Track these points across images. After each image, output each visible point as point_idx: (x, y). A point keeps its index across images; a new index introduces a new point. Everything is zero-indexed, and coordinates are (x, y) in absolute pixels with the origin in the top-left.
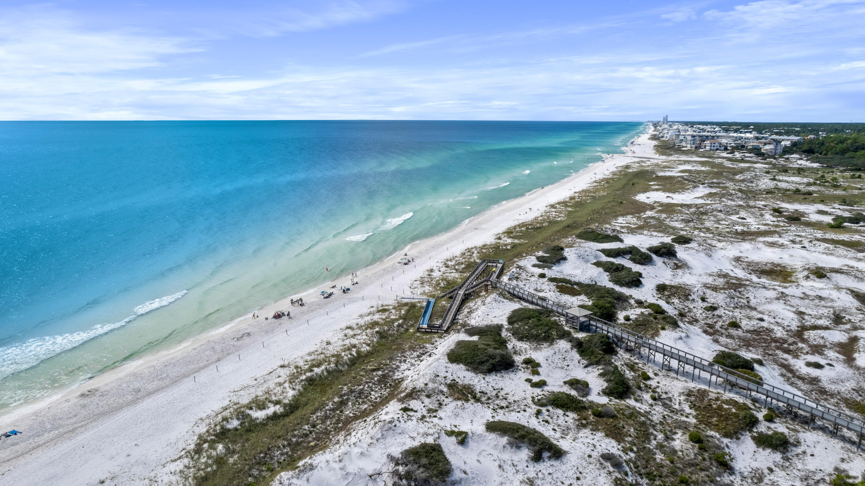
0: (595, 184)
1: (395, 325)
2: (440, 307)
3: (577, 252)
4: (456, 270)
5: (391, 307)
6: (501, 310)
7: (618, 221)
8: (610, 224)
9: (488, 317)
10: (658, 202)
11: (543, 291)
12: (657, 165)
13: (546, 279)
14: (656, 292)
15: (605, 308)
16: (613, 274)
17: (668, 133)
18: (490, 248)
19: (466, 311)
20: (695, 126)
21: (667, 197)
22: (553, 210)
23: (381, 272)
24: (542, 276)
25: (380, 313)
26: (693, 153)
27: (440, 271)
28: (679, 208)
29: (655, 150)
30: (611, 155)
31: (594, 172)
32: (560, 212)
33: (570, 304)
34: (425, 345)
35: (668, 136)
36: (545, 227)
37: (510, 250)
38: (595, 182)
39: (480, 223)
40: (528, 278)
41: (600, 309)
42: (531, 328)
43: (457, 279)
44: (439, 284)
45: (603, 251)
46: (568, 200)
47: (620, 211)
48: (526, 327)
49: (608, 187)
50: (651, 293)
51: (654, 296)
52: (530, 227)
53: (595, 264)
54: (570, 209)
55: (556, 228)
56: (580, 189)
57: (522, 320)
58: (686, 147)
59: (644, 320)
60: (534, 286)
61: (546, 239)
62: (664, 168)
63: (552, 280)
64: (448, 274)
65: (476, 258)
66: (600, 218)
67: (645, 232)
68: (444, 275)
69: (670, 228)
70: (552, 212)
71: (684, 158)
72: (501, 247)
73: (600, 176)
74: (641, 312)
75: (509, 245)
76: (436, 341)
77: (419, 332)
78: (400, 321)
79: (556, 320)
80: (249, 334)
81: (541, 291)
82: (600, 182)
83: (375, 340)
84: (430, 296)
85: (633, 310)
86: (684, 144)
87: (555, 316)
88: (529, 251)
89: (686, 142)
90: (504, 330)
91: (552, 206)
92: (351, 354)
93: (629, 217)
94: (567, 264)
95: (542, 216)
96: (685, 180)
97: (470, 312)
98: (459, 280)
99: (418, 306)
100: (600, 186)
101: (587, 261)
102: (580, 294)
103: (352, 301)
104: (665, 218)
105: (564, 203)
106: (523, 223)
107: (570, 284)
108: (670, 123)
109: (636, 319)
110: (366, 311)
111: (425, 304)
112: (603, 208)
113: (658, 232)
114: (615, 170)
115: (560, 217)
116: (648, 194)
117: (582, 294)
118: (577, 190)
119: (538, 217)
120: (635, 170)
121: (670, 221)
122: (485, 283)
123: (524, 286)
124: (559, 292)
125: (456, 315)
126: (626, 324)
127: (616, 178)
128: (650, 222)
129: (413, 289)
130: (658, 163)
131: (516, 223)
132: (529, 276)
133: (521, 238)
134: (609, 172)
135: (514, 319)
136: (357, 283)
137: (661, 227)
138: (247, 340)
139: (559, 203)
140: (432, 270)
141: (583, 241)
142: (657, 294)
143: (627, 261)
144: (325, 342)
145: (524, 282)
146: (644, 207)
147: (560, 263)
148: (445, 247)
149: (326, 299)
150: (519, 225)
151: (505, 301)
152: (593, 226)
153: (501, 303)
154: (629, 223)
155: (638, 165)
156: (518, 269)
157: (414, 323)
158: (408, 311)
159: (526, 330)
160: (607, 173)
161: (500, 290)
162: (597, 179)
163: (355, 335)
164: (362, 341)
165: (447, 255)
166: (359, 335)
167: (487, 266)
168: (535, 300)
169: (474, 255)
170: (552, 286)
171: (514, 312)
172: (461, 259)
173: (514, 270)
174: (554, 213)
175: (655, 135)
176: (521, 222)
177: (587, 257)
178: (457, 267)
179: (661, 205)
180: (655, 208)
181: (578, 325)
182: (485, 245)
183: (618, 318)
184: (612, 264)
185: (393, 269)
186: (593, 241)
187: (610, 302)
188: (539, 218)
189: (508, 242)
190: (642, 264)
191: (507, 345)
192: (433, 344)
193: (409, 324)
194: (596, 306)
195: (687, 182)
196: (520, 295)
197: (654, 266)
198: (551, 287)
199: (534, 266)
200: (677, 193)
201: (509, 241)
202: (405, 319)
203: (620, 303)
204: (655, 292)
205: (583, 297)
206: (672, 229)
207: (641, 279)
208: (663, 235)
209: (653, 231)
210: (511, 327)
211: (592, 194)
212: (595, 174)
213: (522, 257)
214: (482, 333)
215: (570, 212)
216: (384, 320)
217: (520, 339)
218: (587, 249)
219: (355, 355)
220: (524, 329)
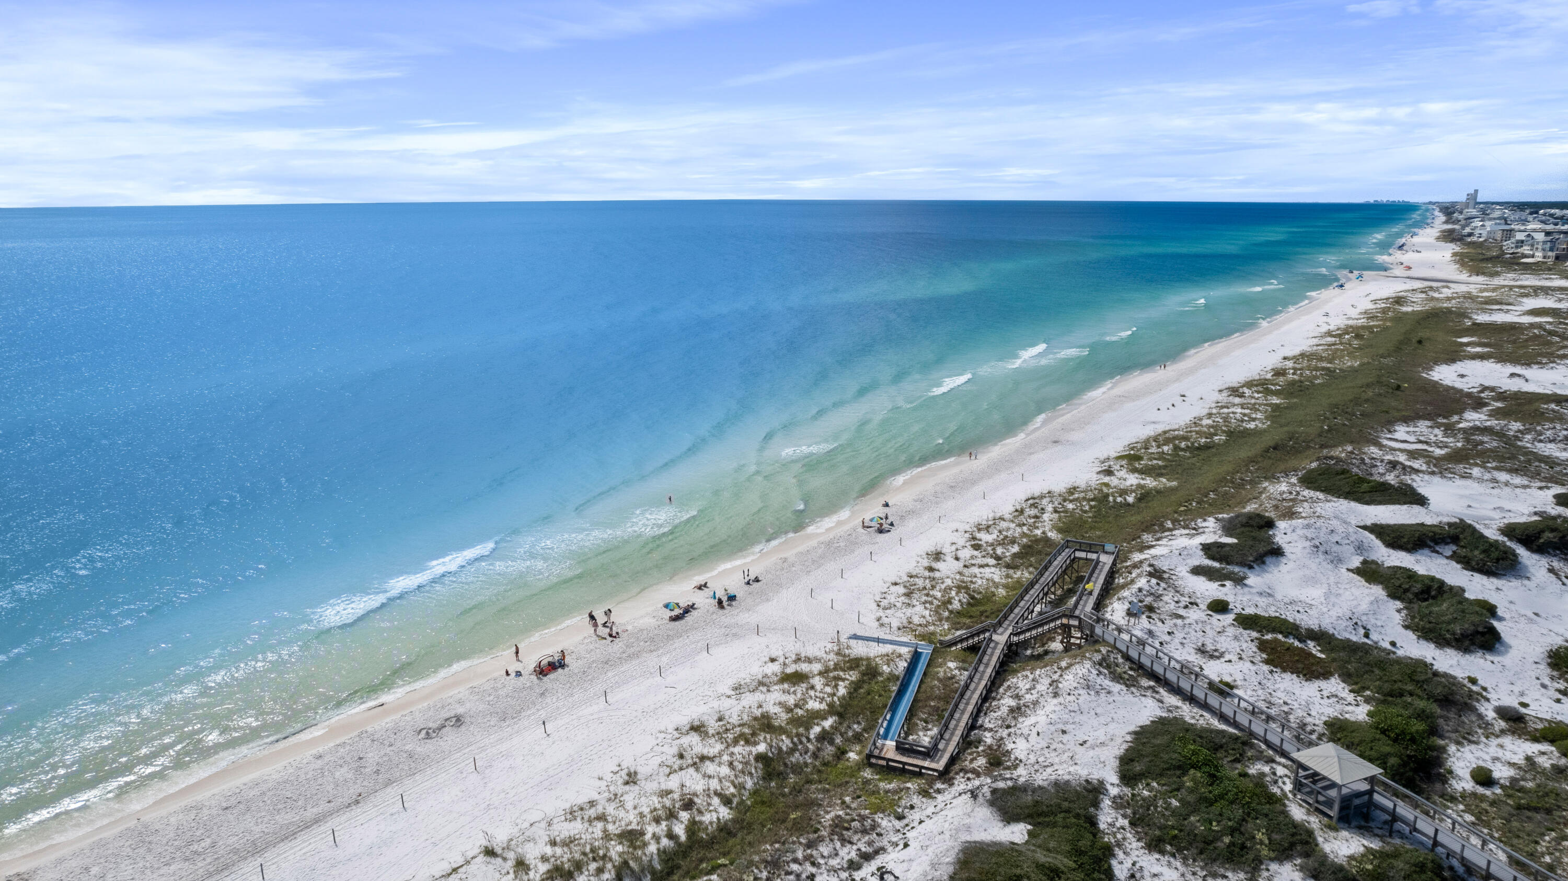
0: (1330, 340)
1: (812, 736)
2: (940, 680)
3: (1310, 533)
4: (998, 558)
5: (816, 667)
6: (1102, 720)
7: (1397, 436)
8: (1381, 446)
9: (1065, 738)
10: (1492, 389)
11: (1222, 655)
12: (1468, 297)
13: (1229, 618)
14: (1549, 671)
15: (1413, 740)
16: (1416, 606)
17: (1483, 226)
18: (1084, 499)
19: (1007, 702)
20: (1542, 212)
21: (1513, 375)
22: (1237, 400)
23: (820, 551)
24: (1220, 607)
25: (786, 686)
26: (1550, 269)
27: (957, 559)
28: (1553, 406)
29: (1456, 262)
30: (1356, 273)
31: (1323, 311)
32: (1254, 408)
33: (1300, 713)
34: (878, 817)
35: (1484, 233)
36: (1219, 445)
37: (1133, 505)
38: (1329, 334)
39: (1065, 429)
40: (1181, 612)
41: (1395, 740)
42: (1189, 808)
43: (997, 585)
44: (949, 602)
45: (1379, 530)
46: (1269, 376)
47: (1398, 410)
48: (1175, 803)
49: (1360, 348)
50: (1534, 675)
51: (1544, 686)
52: (1183, 445)
53: (1358, 571)
54: (1275, 400)
55: (1244, 453)
56: (1296, 351)
57: (1161, 775)
58: (1533, 256)
59: (1543, 793)
60: (1196, 638)
61: (1222, 481)
62: (1486, 303)
63: (1247, 622)
64: (975, 570)
65: (1047, 527)
66: (1352, 427)
67: (1476, 471)
68: (966, 571)
69: (1540, 461)
70: (1234, 405)
71: (1530, 280)
72: (1111, 499)
73: (1337, 322)
74: (1528, 759)
75: (1132, 491)
76: (912, 807)
77: (871, 765)
78: (828, 723)
79: (1263, 775)
80: (458, 720)
81: (1214, 655)
82: (1339, 336)
83: (749, 784)
84: (922, 637)
85: (1494, 742)
86: (1526, 250)
87: (1260, 757)
88: (1180, 513)
89: (1532, 245)
90: (1106, 803)
91: (1234, 391)
92: (671, 836)
93: (1423, 426)
94: (1283, 568)
95: (1210, 415)
96: (1551, 333)
97: (1016, 712)
98: (1002, 592)
99: (881, 674)
100: (1341, 343)
101: (1337, 561)
102: (1326, 675)
103: (733, 634)
104: (1519, 431)
105: (1260, 385)
106: (1165, 432)
107: (1296, 637)
108: (1482, 206)
109: (1513, 780)
110: (758, 669)
111: (903, 665)
112: (1357, 401)
113: (1511, 471)
114: (1371, 306)
115: (1254, 420)
116: (1459, 367)
117: (1332, 675)
118: (1290, 354)
119: (1201, 419)
120: (1418, 308)
121: (1534, 439)
122: (1065, 621)
123: (1167, 638)
124: (1267, 662)
125: (979, 711)
126: (1483, 798)
127: (1376, 326)
128: (1482, 443)
129: (885, 609)
130: (1469, 293)
131: (1149, 431)
132: (1182, 604)
133: (1161, 475)
134: (1358, 310)
135: (1138, 767)
136: (757, 580)
137: (1513, 457)
138: (450, 737)
139: (1249, 384)
140: (938, 556)
141: (1321, 495)
142: (1552, 678)
143: (1446, 561)
144: (623, 774)
145: (1170, 623)
146: (1458, 401)
147: (1264, 563)
148: (979, 489)
149: (673, 623)
150: (1156, 439)
151: (1116, 687)
152: (1340, 452)
153: (1103, 694)
154: (1427, 443)
155: (1423, 296)
156: (1154, 581)
157: (865, 730)
158: (855, 687)
159: (1174, 812)
160: (1354, 313)
161: (1104, 650)
162: (1332, 328)
163: (703, 758)
164: (714, 784)
165: (981, 512)
166: (711, 759)
167: (1075, 558)
168: (1199, 694)
169: (1046, 517)
170: (1247, 641)
171: (1142, 735)
172: (1013, 525)
173: (1142, 582)
174: (1239, 410)
175: (1451, 231)
176: (1160, 428)
177: (1336, 548)
178: (999, 551)
179: (1502, 396)
180: (1486, 405)
181: (1336, 807)
182: (1072, 490)
183: (1451, 772)
184: (1410, 575)
185: (850, 543)
186: (1346, 498)
187: (1422, 715)
188: (1206, 422)
189: (1128, 483)
190: (1489, 573)
191: (1114, 862)
192: (900, 817)
193: (850, 734)
194: (1384, 732)
195: (1557, 339)
196: (1159, 669)
197: (1526, 582)
198: (1244, 646)
199: (1197, 571)
200: (1535, 367)
201: (1133, 480)
202: (841, 715)
203: (1452, 715)
204: (1544, 671)
205: (1335, 685)
206: (1546, 463)
207: (1496, 624)
208: (1526, 483)
209: (1497, 469)
210: (1127, 791)
211: (1324, 365)
212: (1327, 315)
213: (1164, 529)
214: (1039, 815)
215: (1276, 407)
216: (789, 710)
217: (1154, 845)
218: (1335, 523)
219: (683, 838)
220: (1168, 807)
